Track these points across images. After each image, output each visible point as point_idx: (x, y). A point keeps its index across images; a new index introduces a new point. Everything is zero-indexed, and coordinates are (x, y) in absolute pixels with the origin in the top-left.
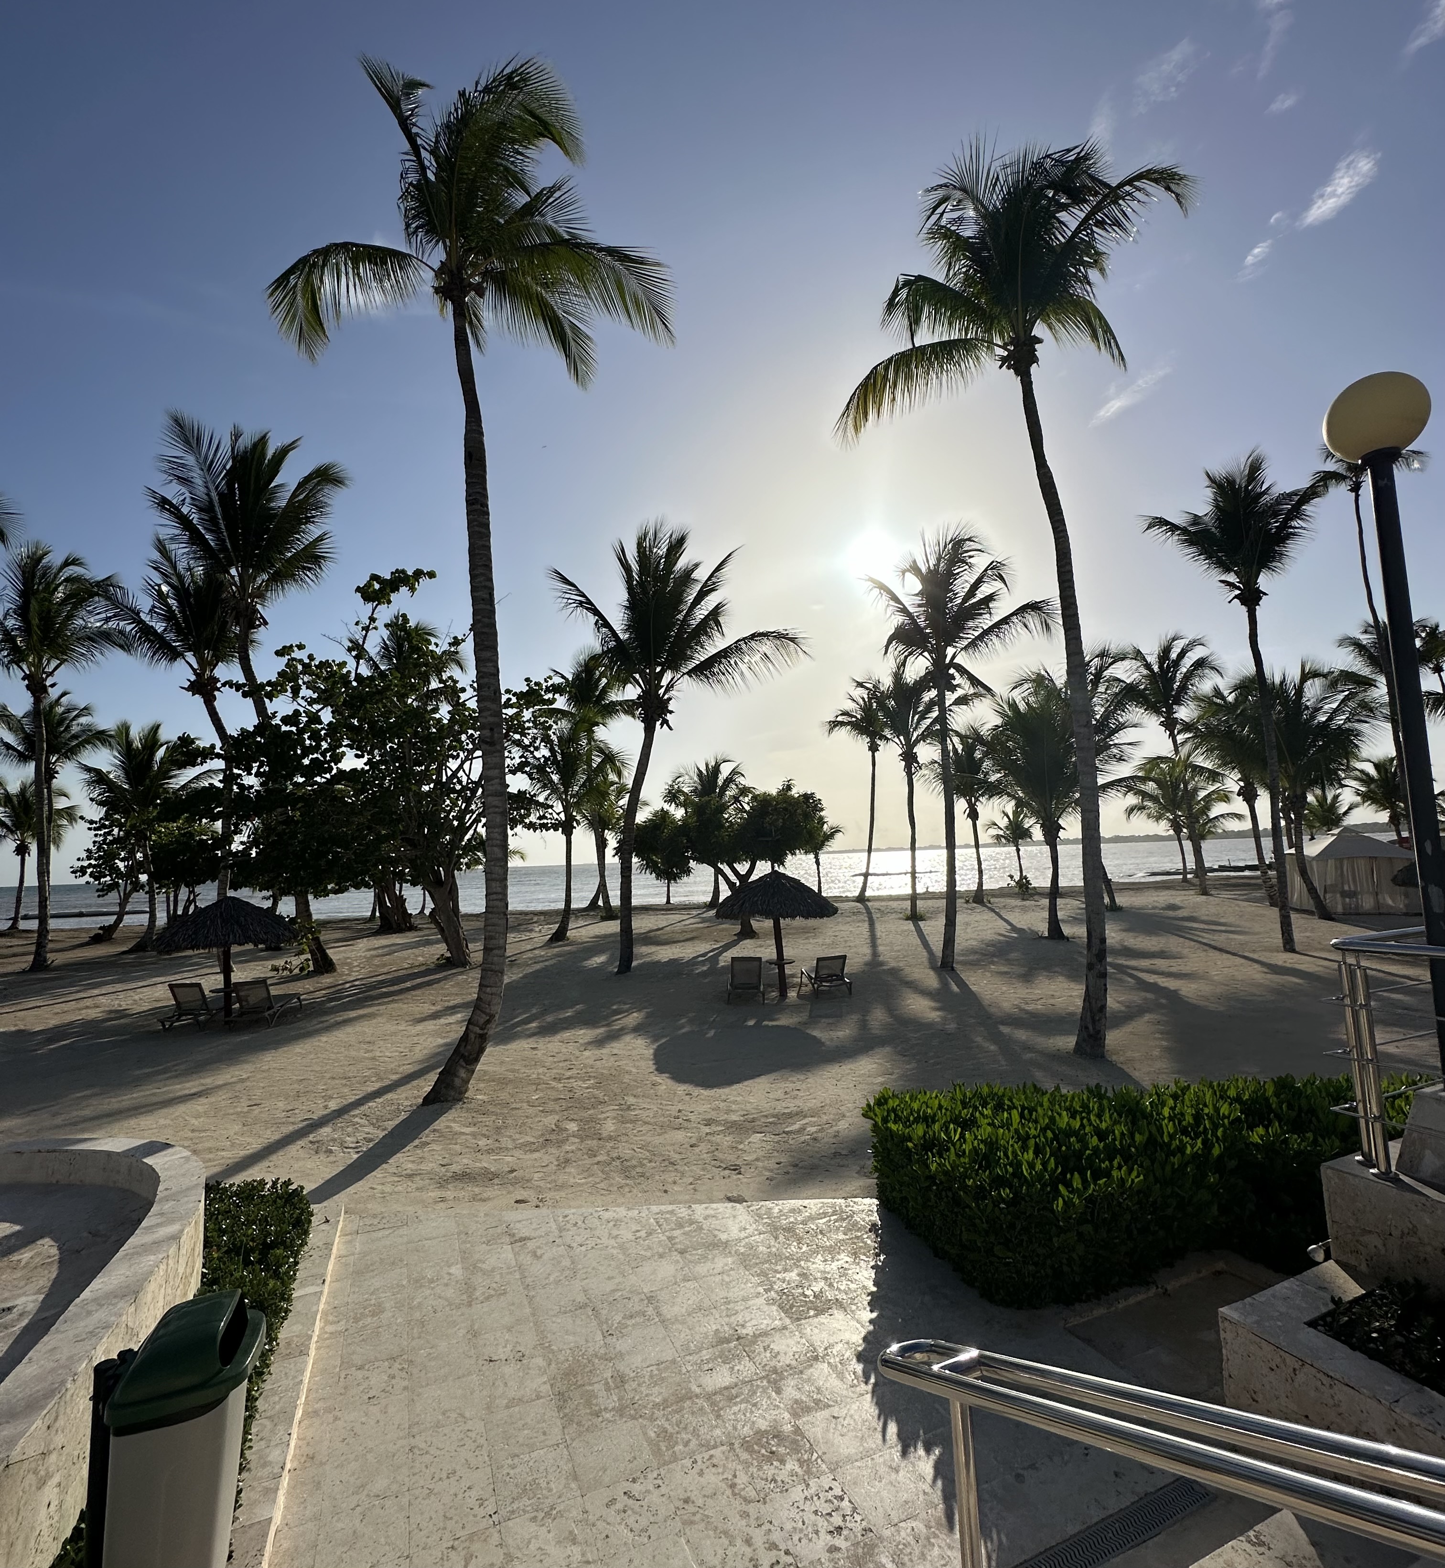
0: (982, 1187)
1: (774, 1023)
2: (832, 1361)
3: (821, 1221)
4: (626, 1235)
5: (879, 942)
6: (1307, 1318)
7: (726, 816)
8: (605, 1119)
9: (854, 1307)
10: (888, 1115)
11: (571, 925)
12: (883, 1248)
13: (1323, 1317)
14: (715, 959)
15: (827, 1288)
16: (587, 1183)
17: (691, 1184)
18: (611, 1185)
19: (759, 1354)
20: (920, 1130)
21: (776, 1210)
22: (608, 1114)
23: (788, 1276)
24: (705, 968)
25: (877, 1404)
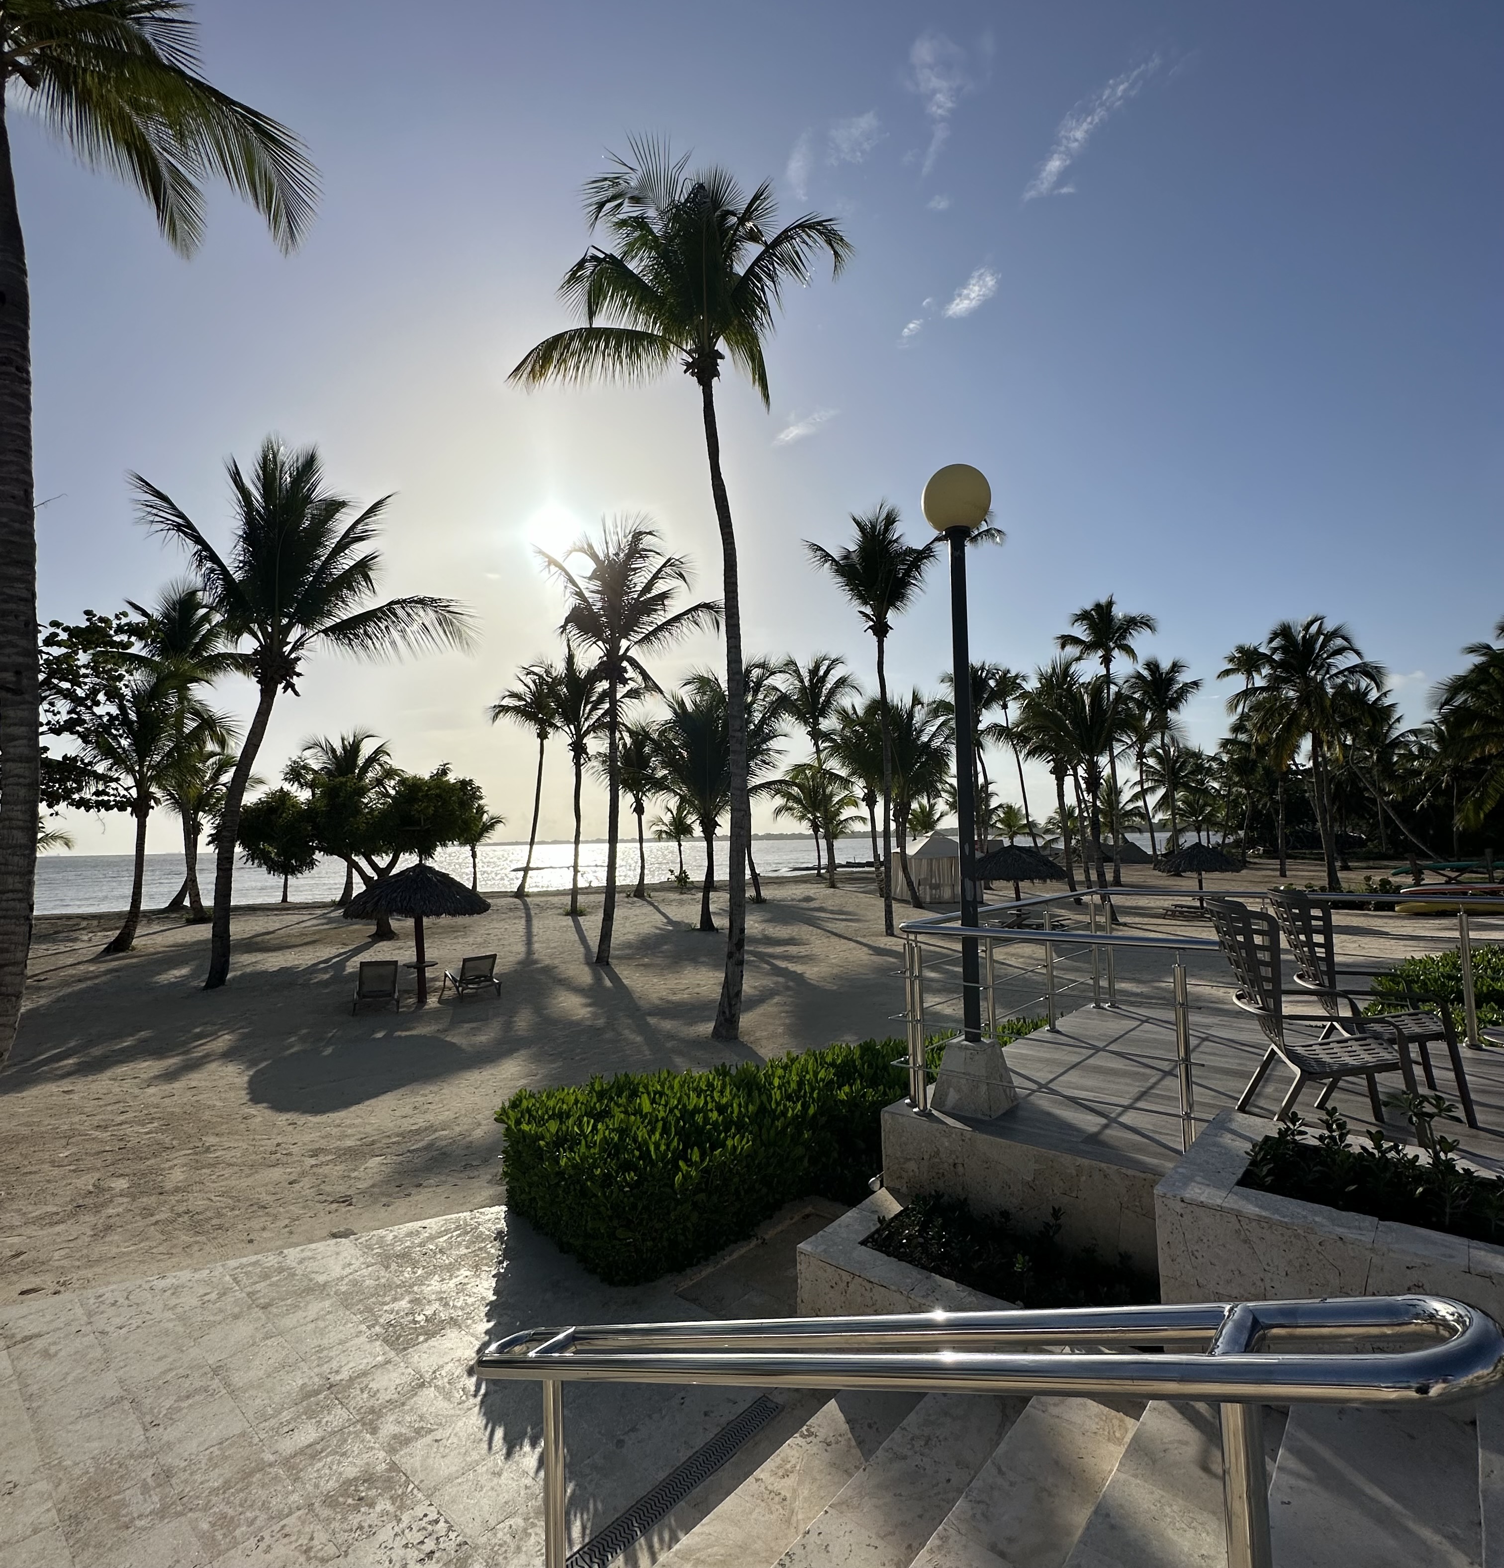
0: (609, 1174)
1: (408, 1033)
2: (439, 1383)
3: (441, 1240)
4: (189, 1300)
5: (535, 939)
6: (861, 1239)
7: (366, 801)
8: (171, 1168)
9: (469, 1322)
10: (523, 1116)
11: (139, 931)
12: (507, 1254)
13: (871, 1236)
14: (341, 965)
15: (441, 1308)
16: (136, 1251)
17: (286, 1226)
18: (174, 1246)
19: (354, 1398)
20: (553, 1126)
21: (391, 1236)
22: (175, 1162)
23: (396, 1306)
24: (327, 976)
25: (485, 1414)
